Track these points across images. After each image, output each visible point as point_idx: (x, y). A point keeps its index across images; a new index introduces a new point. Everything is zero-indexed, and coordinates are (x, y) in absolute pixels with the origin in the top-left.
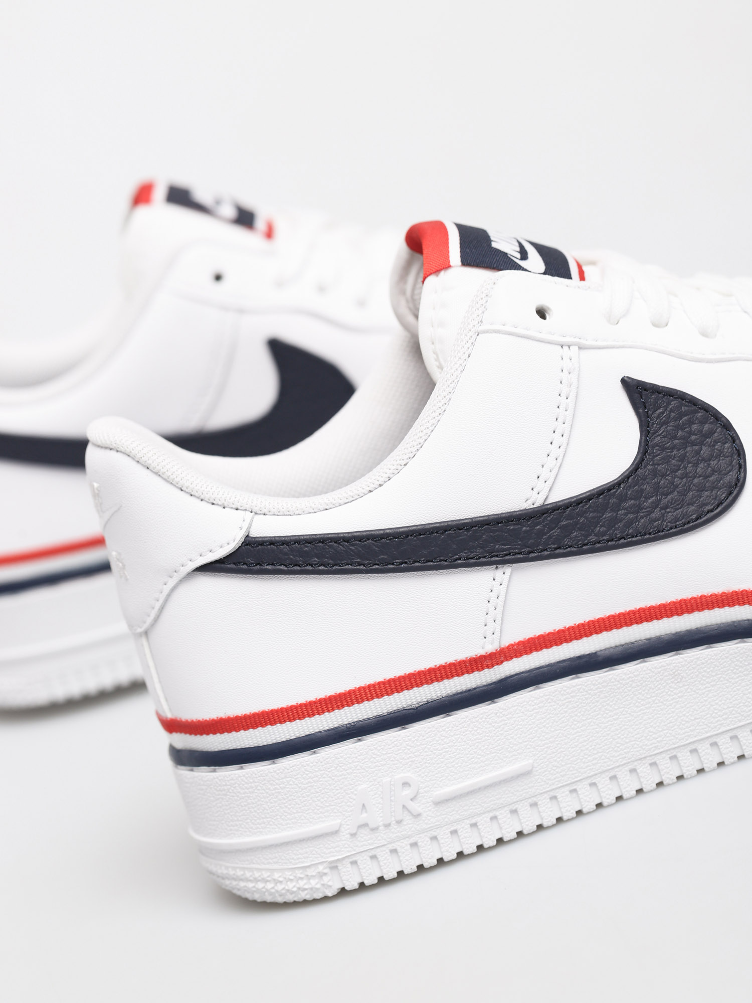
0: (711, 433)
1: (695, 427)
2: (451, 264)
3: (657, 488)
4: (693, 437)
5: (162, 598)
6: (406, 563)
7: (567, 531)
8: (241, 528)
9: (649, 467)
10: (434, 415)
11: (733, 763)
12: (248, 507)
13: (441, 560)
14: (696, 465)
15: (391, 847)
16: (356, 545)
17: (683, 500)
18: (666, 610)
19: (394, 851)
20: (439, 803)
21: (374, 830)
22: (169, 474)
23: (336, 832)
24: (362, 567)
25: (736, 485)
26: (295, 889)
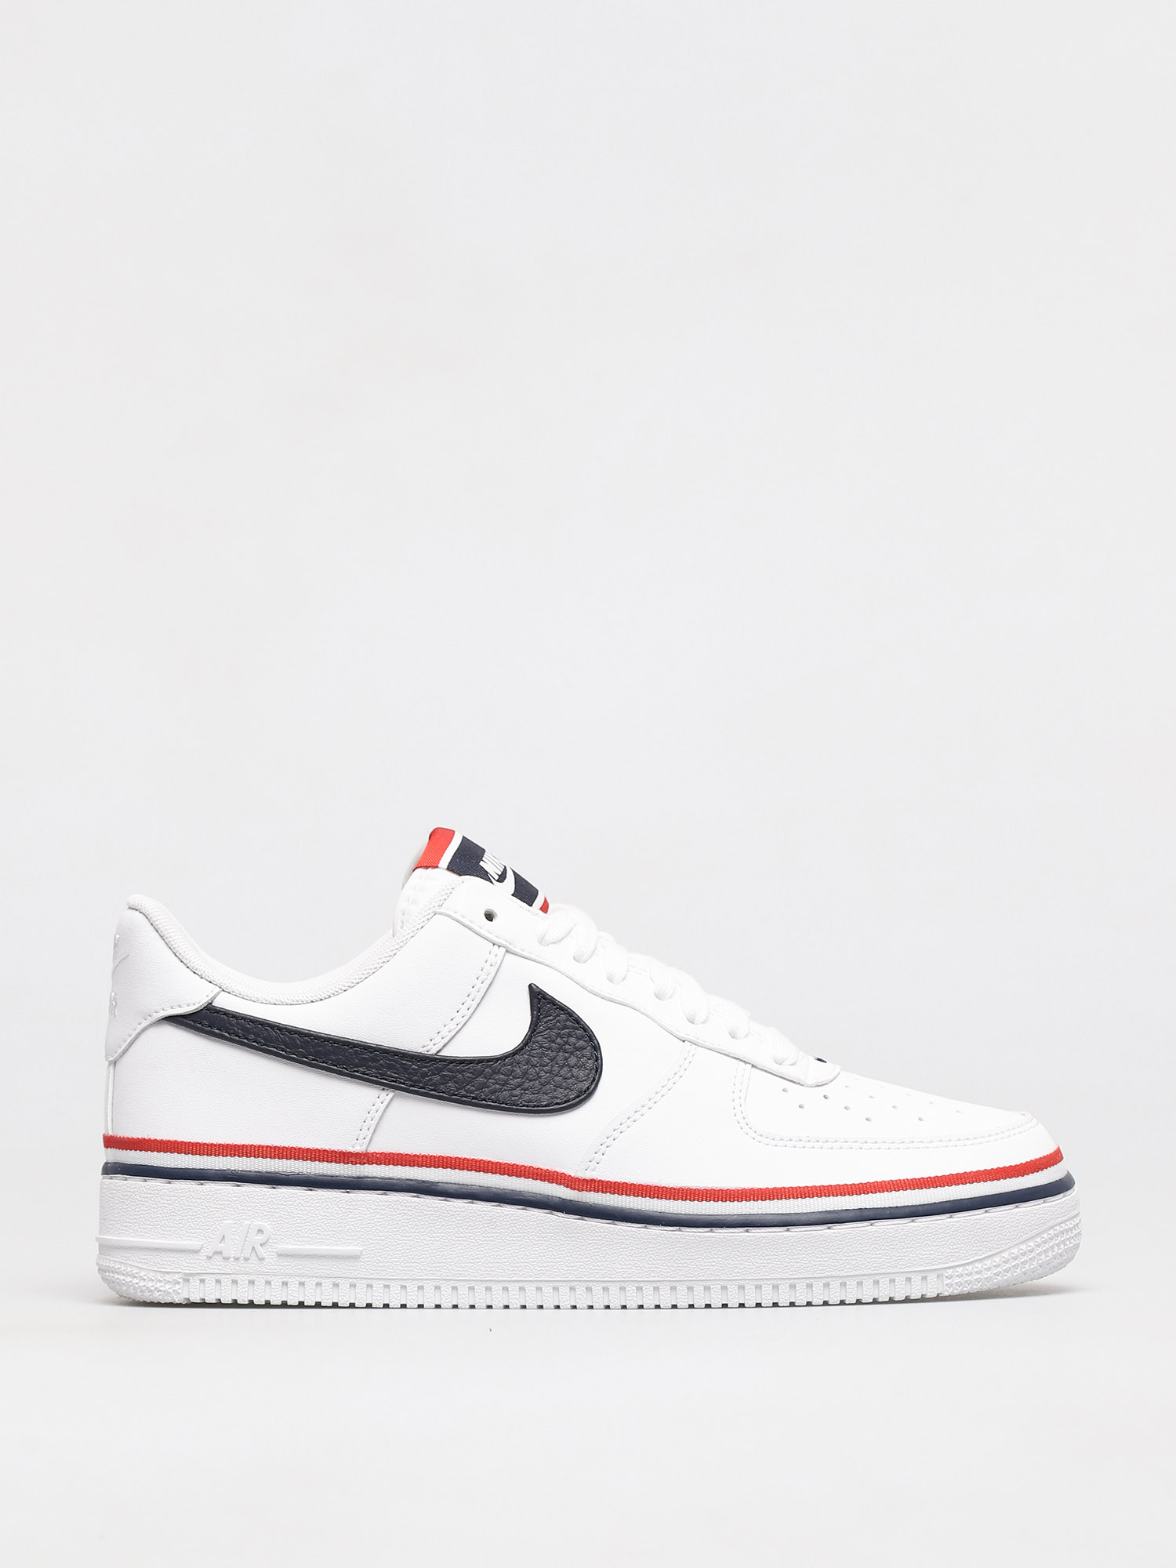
0: (583, 1048)
1: (572, 1040)
2: (439, 865)
3: (525, 1073)
4: (567, 1046)
5: (134, 1034)
6: (317, 1061)
7: (445, 1080)
8: (207, 996)
9: (525, 1056)
10: (380, 961)
11: (515, 1309)
12: (218, 983)
13: (344, 1068)
14: (562, 1067)
15: (233, 1277)
16: (286, 1035)
17: (541, 1089)
18: (500, 1168)
19: (235, 1282)
20: (281, 1255)
21: (226, 1259)
22: (170, 939)
23: (197, 1252)
24: (284, 1053)
25: (585, 1091)
26: (153, 1288)
